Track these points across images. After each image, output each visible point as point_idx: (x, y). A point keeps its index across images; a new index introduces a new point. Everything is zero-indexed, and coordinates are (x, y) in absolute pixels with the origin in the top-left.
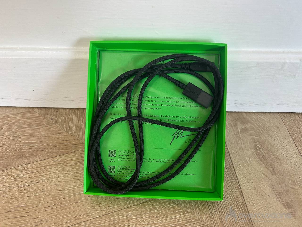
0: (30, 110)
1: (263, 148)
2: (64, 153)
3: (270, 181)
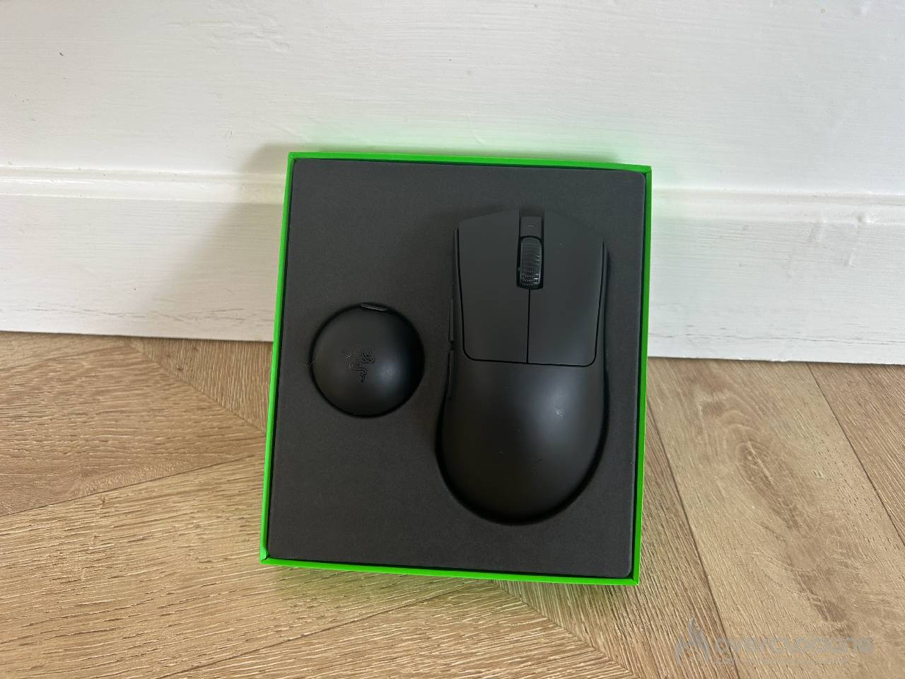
0: (121, 343)
1: (765, 455)
2: (215, 463)
3: (784, 544)
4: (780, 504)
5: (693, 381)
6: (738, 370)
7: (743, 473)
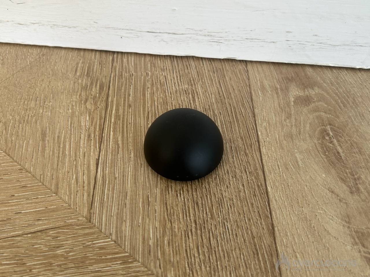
1: (340, 137)
3: (345, 206)
4: (346, 173)
5: (290, 80)
6: (328, 74)
7: (320, 149)
